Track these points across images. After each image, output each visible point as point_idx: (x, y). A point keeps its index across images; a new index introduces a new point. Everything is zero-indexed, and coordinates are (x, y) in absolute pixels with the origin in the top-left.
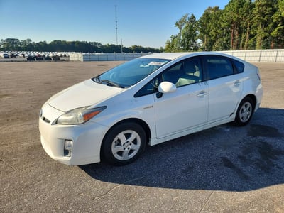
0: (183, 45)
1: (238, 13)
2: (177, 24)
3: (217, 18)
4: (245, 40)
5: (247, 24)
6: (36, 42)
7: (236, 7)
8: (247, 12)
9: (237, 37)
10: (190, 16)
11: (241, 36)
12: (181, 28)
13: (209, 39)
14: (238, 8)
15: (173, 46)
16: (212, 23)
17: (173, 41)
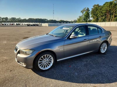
0: (84, 20)
1: (110, 7)
2: (81, 12)
3: (101, 9)
4: (112, 18)
5: (113, 11)
6: (22, 19)
7: (109, 5)
8: (114, 7)
9: (109, 16)
10: (87, 8)
11: (111, 16)
12: (83, 13)
13: (96, 17)
14: (110, 5)
15: (80, 20)
16: (98, 11)
17: (80, 18)
